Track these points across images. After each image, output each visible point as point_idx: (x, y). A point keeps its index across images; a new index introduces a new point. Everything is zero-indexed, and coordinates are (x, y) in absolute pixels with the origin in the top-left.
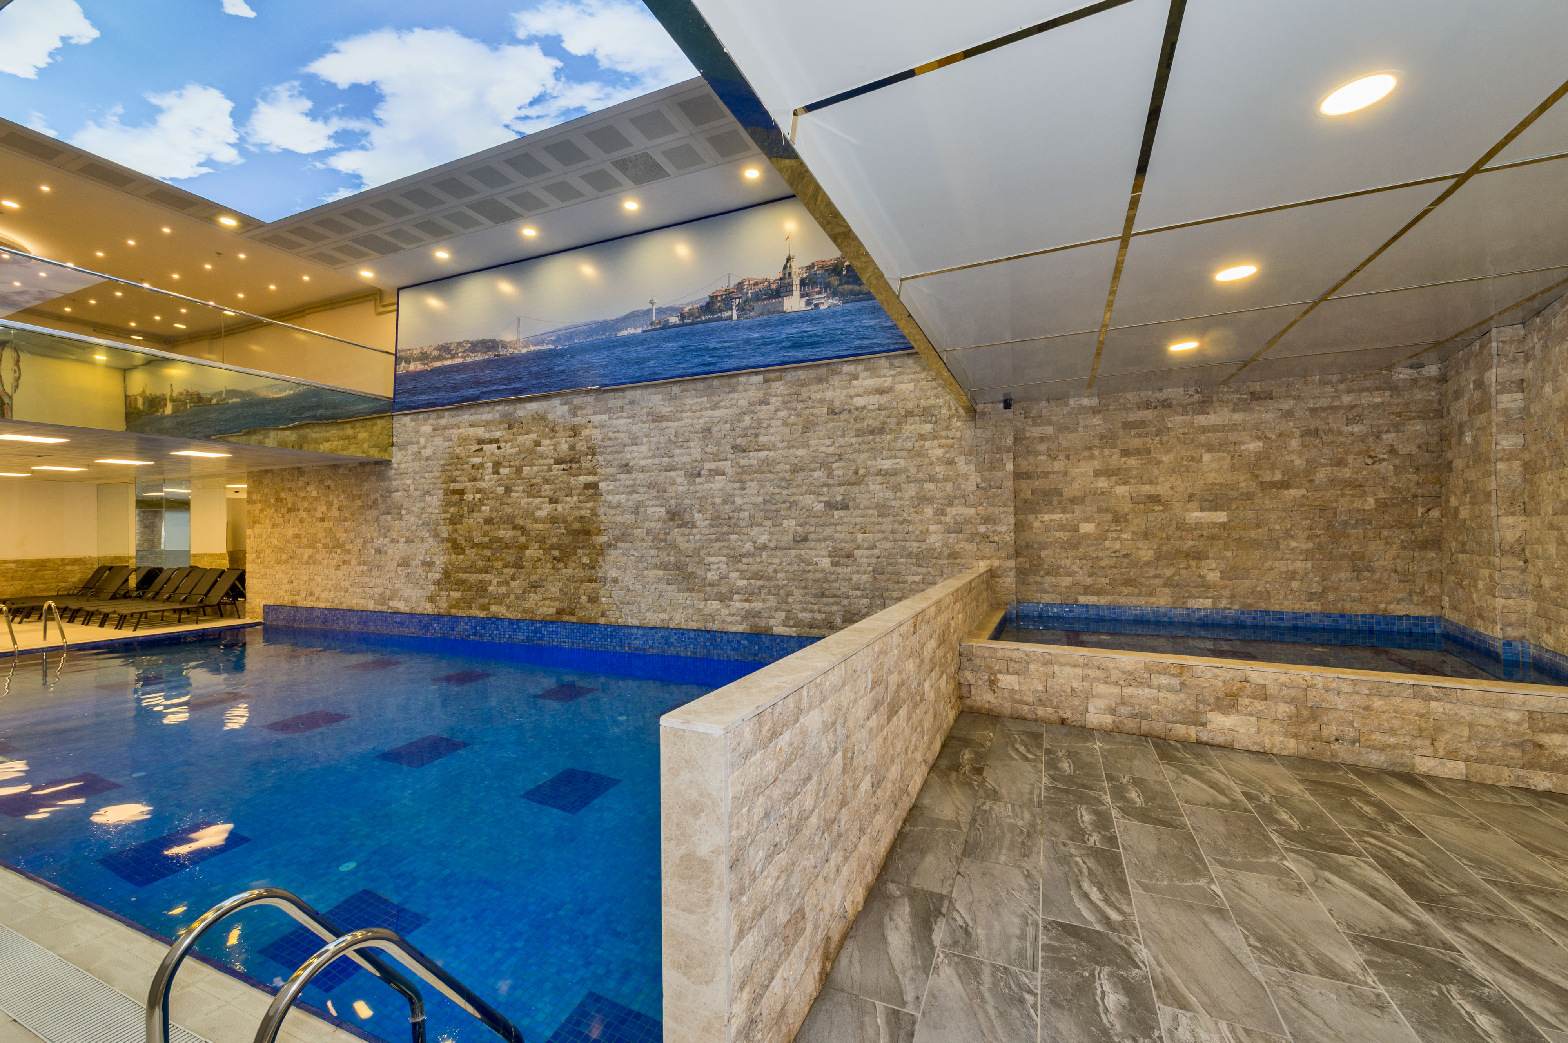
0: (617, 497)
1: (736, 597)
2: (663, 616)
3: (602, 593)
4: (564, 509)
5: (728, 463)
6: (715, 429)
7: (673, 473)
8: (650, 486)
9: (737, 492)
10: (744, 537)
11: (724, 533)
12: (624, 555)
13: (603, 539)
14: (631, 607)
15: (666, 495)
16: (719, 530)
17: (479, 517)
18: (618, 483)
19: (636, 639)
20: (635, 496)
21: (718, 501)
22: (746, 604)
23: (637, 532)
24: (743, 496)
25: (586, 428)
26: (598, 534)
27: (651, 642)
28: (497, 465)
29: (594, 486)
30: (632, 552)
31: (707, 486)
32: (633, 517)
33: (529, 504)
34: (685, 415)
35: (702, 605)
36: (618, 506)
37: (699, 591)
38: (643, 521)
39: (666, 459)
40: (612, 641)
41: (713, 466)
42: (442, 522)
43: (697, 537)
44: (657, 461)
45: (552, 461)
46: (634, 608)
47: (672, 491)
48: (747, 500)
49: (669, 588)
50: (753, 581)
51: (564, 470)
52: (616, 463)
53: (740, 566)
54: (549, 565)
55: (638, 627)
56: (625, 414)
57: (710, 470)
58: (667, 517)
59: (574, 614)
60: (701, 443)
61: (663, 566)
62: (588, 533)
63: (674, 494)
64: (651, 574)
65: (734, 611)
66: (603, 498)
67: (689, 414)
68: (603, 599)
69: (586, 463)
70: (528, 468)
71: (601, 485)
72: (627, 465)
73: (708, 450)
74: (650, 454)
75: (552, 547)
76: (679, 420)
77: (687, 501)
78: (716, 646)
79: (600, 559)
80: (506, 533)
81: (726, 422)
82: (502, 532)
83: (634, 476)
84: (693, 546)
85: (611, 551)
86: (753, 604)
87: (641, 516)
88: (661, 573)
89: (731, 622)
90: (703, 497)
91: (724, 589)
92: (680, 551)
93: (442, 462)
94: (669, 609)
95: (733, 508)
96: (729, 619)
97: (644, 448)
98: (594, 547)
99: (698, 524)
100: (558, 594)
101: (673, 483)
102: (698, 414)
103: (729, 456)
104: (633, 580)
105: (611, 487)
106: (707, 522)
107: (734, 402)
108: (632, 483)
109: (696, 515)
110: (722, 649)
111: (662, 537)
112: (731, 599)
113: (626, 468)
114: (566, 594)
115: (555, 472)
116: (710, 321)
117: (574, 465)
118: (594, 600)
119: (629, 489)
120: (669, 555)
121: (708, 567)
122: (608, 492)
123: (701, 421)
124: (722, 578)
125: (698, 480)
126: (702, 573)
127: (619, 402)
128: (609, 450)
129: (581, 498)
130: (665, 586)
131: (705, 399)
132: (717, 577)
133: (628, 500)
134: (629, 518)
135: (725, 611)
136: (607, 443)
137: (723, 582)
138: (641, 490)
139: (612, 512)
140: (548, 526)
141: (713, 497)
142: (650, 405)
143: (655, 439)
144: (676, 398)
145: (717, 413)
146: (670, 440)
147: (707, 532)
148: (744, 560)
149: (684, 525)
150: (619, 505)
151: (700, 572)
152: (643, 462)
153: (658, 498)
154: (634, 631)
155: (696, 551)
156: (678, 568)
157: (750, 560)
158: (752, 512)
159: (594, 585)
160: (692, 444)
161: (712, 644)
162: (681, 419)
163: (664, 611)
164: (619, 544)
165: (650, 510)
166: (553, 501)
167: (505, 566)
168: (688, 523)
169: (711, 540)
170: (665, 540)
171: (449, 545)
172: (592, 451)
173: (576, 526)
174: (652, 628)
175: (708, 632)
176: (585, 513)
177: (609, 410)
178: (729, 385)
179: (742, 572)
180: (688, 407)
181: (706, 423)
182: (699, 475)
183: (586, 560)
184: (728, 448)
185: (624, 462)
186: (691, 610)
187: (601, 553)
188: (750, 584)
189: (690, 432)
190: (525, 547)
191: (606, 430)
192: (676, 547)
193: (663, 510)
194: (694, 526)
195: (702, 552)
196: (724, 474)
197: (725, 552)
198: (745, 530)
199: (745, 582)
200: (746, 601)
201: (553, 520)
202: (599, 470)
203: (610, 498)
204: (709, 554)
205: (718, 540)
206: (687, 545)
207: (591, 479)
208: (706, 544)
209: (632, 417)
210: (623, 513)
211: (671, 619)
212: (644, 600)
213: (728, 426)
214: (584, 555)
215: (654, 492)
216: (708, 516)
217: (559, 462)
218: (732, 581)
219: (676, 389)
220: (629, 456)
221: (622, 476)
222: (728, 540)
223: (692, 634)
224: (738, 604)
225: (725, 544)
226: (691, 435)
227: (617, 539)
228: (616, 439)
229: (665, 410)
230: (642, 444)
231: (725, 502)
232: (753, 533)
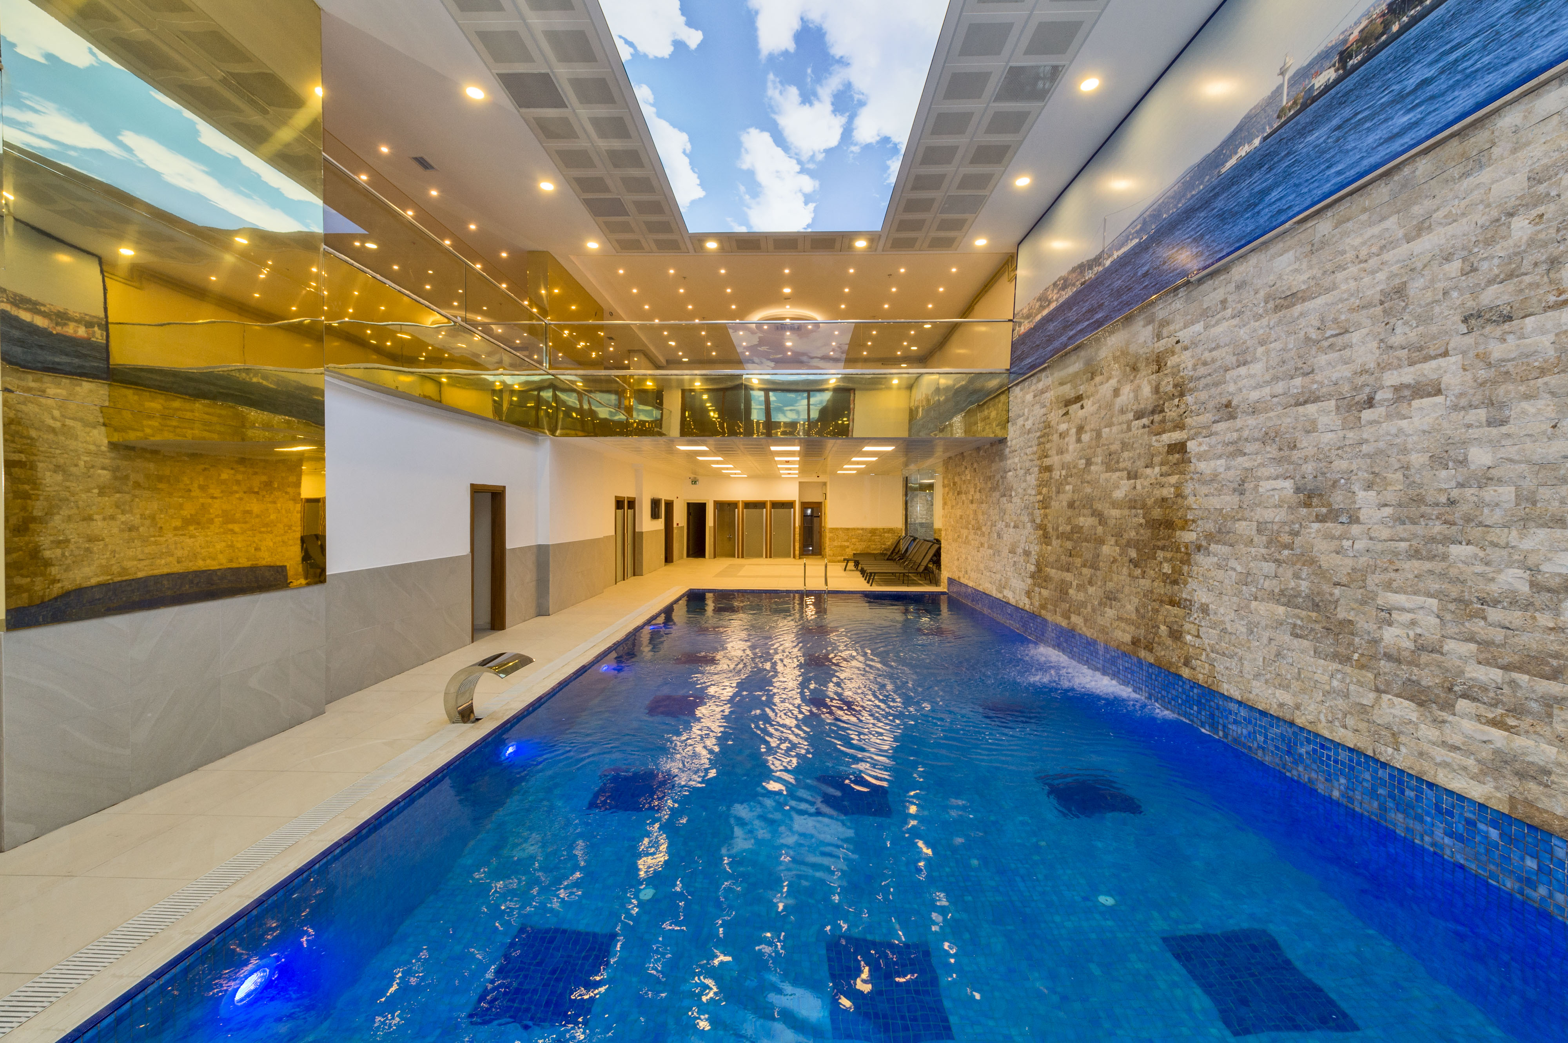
0: (1212, 464)
1: (1463, 705)
2: (1283, 696)
3: (1187, 626)
4: (1143, 488)
5: (1453, 362)
6: (1415, 287)
7: (1311, 408)
8: (1266, 438)
9: (1474, 433)
10: (1496, 555)
11: (1433, 540)
12: (1219, 567)
13: (1189, 537)
14: (1228, 662)
15: (1296, 455)
16: (1419, 530)
17: (1065, 498)
18: (1213, 440)
19: (1235, 722)
20: (1240, 459)
21: (1417, 459)
22: (1497, 735)
23: (1241, 527)
24: (1495, 444)
25: (1173, 353)
26: (1183, 529)
27: (1261, 739)
28: (1080, 429)
29: (1180, 448)
30: (1233, 563)
31: (1391, 427)
32: (1236, 498)
33: (1107, 480)
34: (1340, 276)
35: (1369, 698)
36: (1212, 480)
37: (1363, 667)
38: (1253, 507)
39: (1298, 381)
40: (1199, 712)
41: (1407, 375)
42: (1037, 505)
43: (1360, 545)
44: (1279, 388)
45: (1131, 416)
46: (1233, 663)
47: (1308, 446)
48: (1512, 452)
49: (1296, 642)
50: (1523, 679)
51: (1144, 427)
52: (1211, 405)
53: (1477, 626)
54: (1125, 571)
55: (1240, 703)
56: (1229, 312)
57: (1397, 389)
58: (1294, 499)
59: (1151, 651)
60: (1380, 328)
61: (1287, 598)
62: (1169, 525)
63: (1311, 451)
64: (1264, 610)
65: (1456, 739)
66: (1192, 467)
67: (1353, 270)
68: (1188, 638)
69: (1171, 413)
70: (1107, 430)
71: (1191, 445)
72: (1228, 405)
73: (1397, 339)
74: (1267, 377)
75: (1128, 544)
76: (1328, 291)
77: (1341, 465)
78: (1405, 808)
79: (1185, 568)
80: (1086, 521)
81: (1448, 259)
82: (1082, 519)
83: (1239, 423)
84: (1349, 562)
85: (1199, 558)
86: (1520, 742)
87: (1249, 496)
88: (1281, 610)
89: (1445, 765)
90: (1379, 452)
91: (1428, 678)
92: (1321, 573)
93: (1038, 434)
94: (1295, 686)
95: (1461, 474)
96: (1440, 754)
97: (1257, 368)
98: (1178, 550)
99: (1363, 515)
100: (1134, 616)
101: (1311, 428)
102: (1373, 262)
103: (1456, 342)
104: (1233, 615)
105: (1204, 447)
106: (1388, 511)
107: (1476, 195)
108: (1235, 435)
109: (1361, 494)
110: (1419, 819)
111: (1285, 538)
112: (1448, 706)
113: (1228, 411)
114: (1143, 617)
115: (1134, 431)
116: (1415, 21)
117: (1157, 418)
118: (1176, 635)
119: (1231, 449)
120: (1297, 576)
121: (1386, 616)
122: (1201, 457)
123: (1381, 276)
124: (1421, 648)
125: (1367, 415)
126: (1372, 627)
127: (1219, 295)
128: (1203, 382)
129: (1164, 468)
130: (1287, 638)
131: (1391, 222)
132: (1409, 645)
133: (1228, 468)
134: (1228, 501)
135: (1428, 732)
136: (1202, 371)
137: (1425, 658)
138: (1249, 448)
139: (1204, 490)
140: (1126, 512)
141: (1405, 451)
142: (1272, 278)
143: (1278, 345)
144: (1324, 244)
145: (1426, 244)
146: (1307, 339)
147: (1385, 533)
148: (1494, 615)
149: (1332, 515)
150: (1214, 478)
151: (1365, 624)
152: (1254, 395)
153: (1279, 461)
154: (1233, 707)
155: (1358, 577)
156: (1316, 607)
157: (1515, 617)
158: (1528, 484)
159: (1175, 610)
160: (1355, 337)
161: (1391, 796)
162: (1334, 287)
163: (1287, 687)
164: (1213, 547)
165: (1265, 486)
166: (1133, 475)
167: (1084, 566)
168: (1341, 511)
169: (1396, 554)
170: (1289, 546)
171: (1041, 532)
172: (1181, 391)
173: (1157, 513)
174: (1263, 713)
175: (1384, 765)
176: (1168, 492)
177: (1205, 314)
178: (1465, 157)
179: (1485, 644)
180: (1350, 255)
181: (1392, 276)
182: (1370, 403)
183: (1167, 568)
184: (1455, 321)
185: (1224, 401)
186: (1340, 703)
187: (1187, 560)
188: (1513, 683)
189: (1352, 310)
190: (1101, 542)
191: (1199, 350)
192: (1312, 561)
193: (1288, 484)
194: (1354, 519)
195: (1373, 580)
196: (1439, 392)
197: (1435, 586)
198: (1499, 535)
199: (1496, 675)
200: (1495, 723)
201: (1132, 504)
202: (1188, 421)
203: (1202, 466)
204: (1388, 586)
205: (1415, 554)
206: (1338, 559)
207: (1176, 436)
208: (1382, 562)
209: (1240, 314)
210: (1220, 494)
211: (1298, 707)
212: (1249, 656)
213: (1456, 265)
214: (1166, 559)
215: (1272, 450)
216: (1390, 496)
217: (1139, 416)
218: (1452, 662)
219: (1323, 227)
220: (1232, 388)
221: (1221, 426)
222: (1445, 557)
223: (1343, 756)
224: (1468, 726)
225: (1437, 566)
226: (1355, 316)
227: (1210, 537)
228: (1214, 361)
229: (1299, 281)
230: (1255, 360)
231: (1439, 461)
232: (1527, 544)
